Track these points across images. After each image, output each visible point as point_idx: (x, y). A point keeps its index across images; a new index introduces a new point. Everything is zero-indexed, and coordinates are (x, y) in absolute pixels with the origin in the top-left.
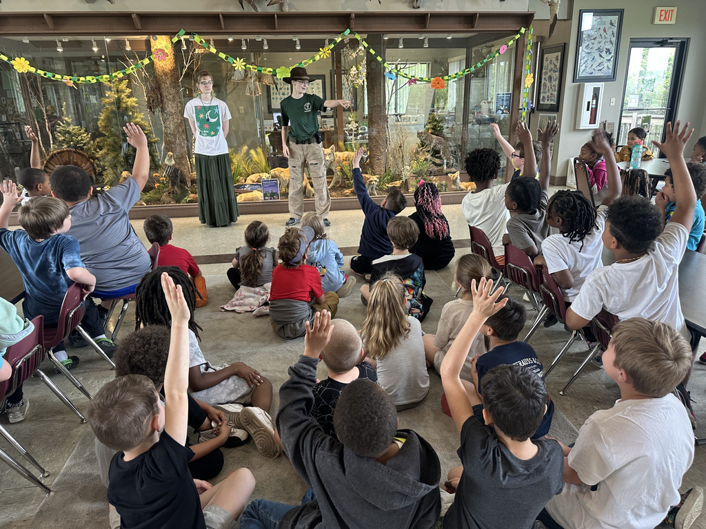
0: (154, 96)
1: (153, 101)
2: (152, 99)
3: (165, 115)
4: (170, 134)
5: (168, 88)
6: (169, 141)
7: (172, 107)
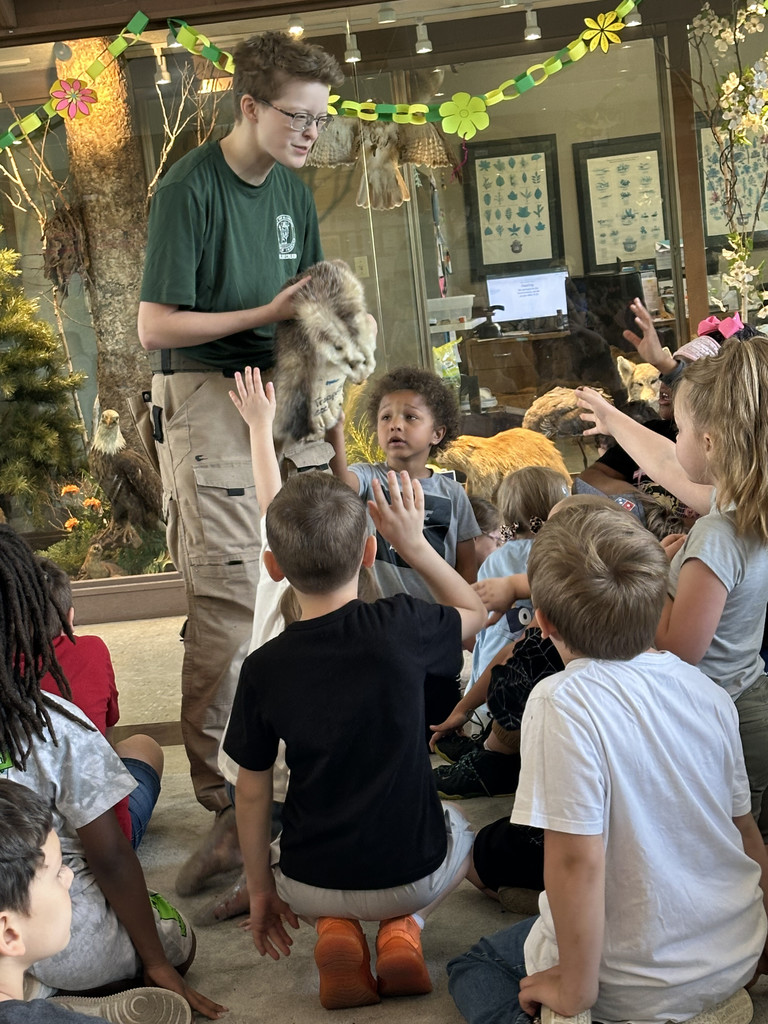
0: (64, 236)
1: (61, 252)
2: (58, 247)
3: (100, 294)
4: (114, 353)
5: (107, 207)
6: (112, 375)
7: (122, 267)
